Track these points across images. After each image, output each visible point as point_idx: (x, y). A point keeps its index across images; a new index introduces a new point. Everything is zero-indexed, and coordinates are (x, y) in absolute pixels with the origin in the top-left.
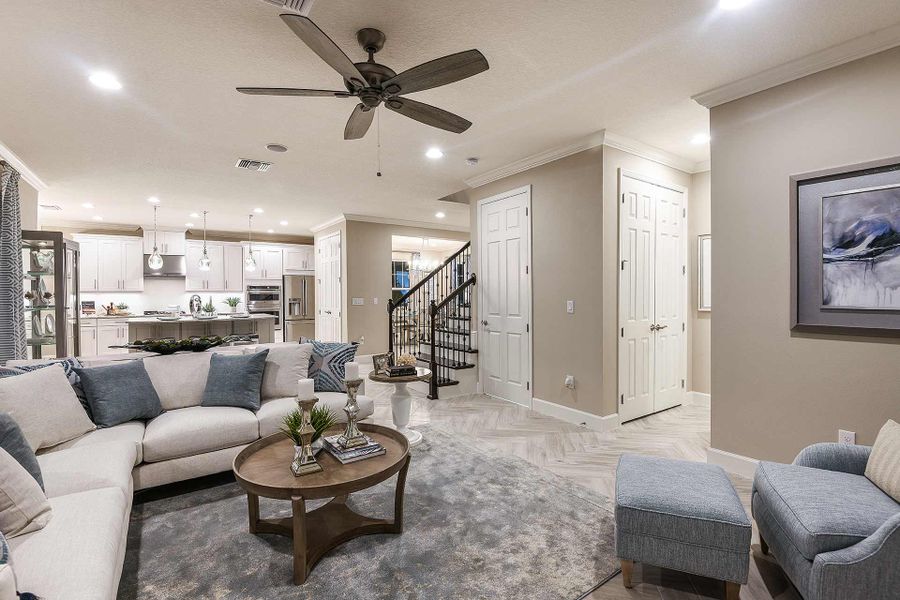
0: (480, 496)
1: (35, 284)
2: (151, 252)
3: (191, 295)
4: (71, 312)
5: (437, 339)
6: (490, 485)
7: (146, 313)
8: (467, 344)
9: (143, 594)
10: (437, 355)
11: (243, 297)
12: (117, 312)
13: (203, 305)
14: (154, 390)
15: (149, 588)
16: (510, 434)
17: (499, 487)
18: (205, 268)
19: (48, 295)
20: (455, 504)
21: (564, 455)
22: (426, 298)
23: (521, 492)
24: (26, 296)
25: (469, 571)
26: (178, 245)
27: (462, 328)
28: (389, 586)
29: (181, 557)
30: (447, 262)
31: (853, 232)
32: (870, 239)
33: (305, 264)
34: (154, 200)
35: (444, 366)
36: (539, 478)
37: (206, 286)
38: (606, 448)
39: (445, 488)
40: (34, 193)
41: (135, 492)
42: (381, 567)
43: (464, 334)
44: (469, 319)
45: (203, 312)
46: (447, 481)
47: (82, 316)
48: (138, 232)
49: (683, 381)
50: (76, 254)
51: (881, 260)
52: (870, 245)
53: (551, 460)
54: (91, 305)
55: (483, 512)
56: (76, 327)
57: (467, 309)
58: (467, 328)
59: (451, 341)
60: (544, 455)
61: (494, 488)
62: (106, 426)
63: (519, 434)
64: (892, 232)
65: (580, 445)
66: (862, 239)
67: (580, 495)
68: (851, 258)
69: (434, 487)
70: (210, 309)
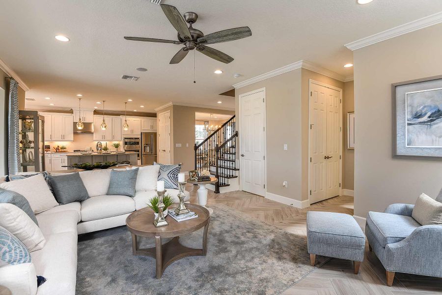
0: (243, 238)
1: (24, 136)
2: (77, 121)
3: (97, 142)
4: (41, 150)
5: (219, 163)
6: (247, 233)
7: (75, 151)
8: (234, 166)
9: (86, 282)
10: (219, 172)
11: (121, 143)
12: (60, 150)
13: (103, 147)
14: (85, 187)
15: (88, 279)
16: (256, 210)
17: (251, 234)
18: (104, 129)
19: (30, 142)
20: (231, 242)
21: (283, 220)
22: (213, 144)
23: (263, 236)
24: (20, 142)
25: (239, 273)
26: (90, 118)
27: (231, 158)
28: (201, 279)
29: (101, 266)
30: (223, 126)
31: (421, 111)
32: (429, 114)
33: (152, 127)
34: (80, 95)
35: (223, 177)
36: (271, 230)
37: (104, 138)
38: (303, 216)
39: (226, 235)
40: (23, 92)
41: (78, 235)
42: (197, 271)
43: (232, 161)
44: (235, 154)
45: (103, 151)
46: (227, 232)
47: (45, 152)
48: (71, 112)
49: (340, 184)
50: (43, 122)
51: (435, 124)
52: (429, 117)
53: (276, 221)
54: (48, 147)
55: (245, 246)
56: (43, 158)
57: (234, 149)
58: (234, 158)
59: (226, 165)
60: (273, 220)
61: (249, 235)
62: (63, 204)
63: (260, 209)
64: (439, 111)
65: (291, 215)
66: (426, 114)
67: (291, 238)
68: (420, 123)
69: (220, 234)
70: (106, 149)
